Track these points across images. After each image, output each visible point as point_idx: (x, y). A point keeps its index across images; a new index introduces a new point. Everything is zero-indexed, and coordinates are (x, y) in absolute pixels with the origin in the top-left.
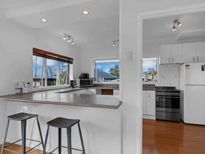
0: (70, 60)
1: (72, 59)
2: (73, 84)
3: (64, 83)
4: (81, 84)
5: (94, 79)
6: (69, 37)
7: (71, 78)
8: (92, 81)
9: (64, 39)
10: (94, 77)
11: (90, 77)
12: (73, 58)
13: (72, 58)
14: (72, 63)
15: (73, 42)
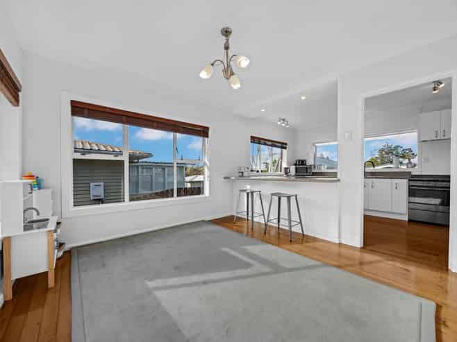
0: (284, 146)
1: (286, 144)
2: (287, 171)
3: (277, 170)
4: (296, 172)
5: (313, 167)
6: (284, 120)
7: (285, 165)
8: (310, 168)
9: (279, 123)
10: (313, 163)
11: (308, 164)
12: (287, 142)
13: (285, 142)
14: (285, 148)
15: (287, 125)
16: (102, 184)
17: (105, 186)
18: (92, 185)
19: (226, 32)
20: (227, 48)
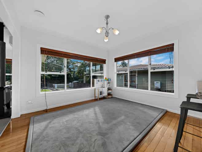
16: (159, 82)
17: (161, 83)
18: (155, 82)
19: (107, 17)
20: (107, 24)
